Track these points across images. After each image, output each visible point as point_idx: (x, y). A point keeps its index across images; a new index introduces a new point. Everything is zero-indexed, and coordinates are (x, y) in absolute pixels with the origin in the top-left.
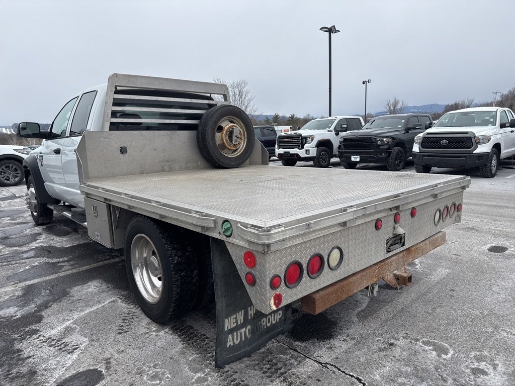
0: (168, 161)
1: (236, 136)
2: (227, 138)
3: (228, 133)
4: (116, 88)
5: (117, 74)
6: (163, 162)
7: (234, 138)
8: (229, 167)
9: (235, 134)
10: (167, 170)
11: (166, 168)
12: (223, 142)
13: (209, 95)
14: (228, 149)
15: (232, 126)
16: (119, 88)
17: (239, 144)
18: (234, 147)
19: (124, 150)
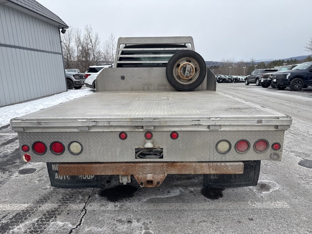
0: (147, 85)
1: (188, 71)
2: (182, 71)
3: (182, 69)
4: (126, 45)
5: (121, 38)
6: (144, 85)
7: (186, 72)
8: (183, 90)
9: (187, 69)
10: (146, 89)
11: (146, 88)
12: (179, 74)
13: (184, 44)
14: (183, 79)
15: (186, 64)
16: (127, 45)
17: (191, 76)
18: (186, 78)
19: (123, 78)
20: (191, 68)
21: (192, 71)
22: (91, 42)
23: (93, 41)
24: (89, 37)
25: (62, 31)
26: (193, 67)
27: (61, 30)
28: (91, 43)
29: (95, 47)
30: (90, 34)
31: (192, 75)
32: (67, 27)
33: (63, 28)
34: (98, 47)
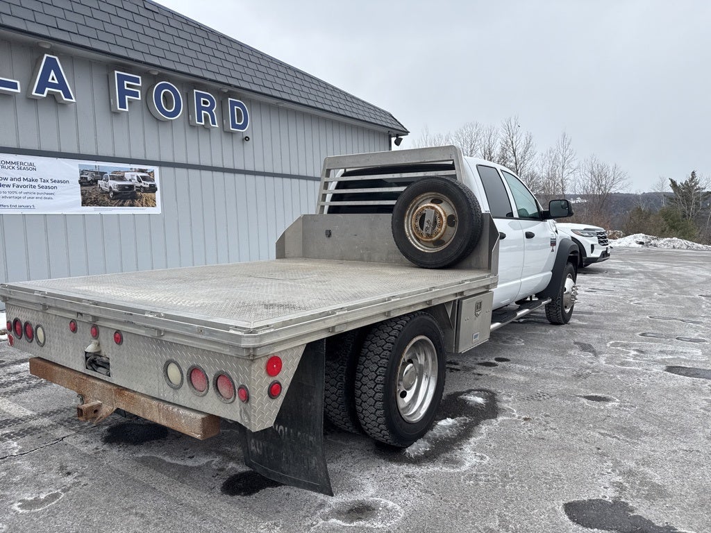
0: (367, 249)
1: (428, 222)
4: (345, 170)
6: (363, 249)
7: (426, 225)
9: (426, 219)
10: (364, 259)
11: (365, 257)
15: (427, 207)
16: (347, 170)
17: (437, 234)
18: (426, 238)
19: (329, 234)
20: (438, 216)
21: (438, 222)
22: (514, 153)
23: (520, 151)
24: (510, 143)
25: (395, 143)
26: (440, 215)
27: (393, 139)
28: (515, 156)
29: (522, 165)
30: (515, 137)
31: (440, 232)
32: (406, 133)
33: (397, 136)
34: (528, 165)
